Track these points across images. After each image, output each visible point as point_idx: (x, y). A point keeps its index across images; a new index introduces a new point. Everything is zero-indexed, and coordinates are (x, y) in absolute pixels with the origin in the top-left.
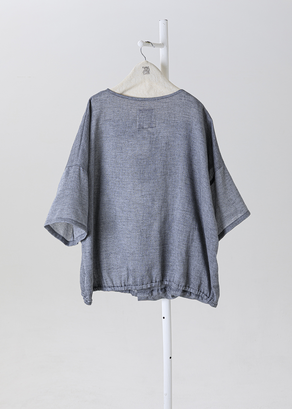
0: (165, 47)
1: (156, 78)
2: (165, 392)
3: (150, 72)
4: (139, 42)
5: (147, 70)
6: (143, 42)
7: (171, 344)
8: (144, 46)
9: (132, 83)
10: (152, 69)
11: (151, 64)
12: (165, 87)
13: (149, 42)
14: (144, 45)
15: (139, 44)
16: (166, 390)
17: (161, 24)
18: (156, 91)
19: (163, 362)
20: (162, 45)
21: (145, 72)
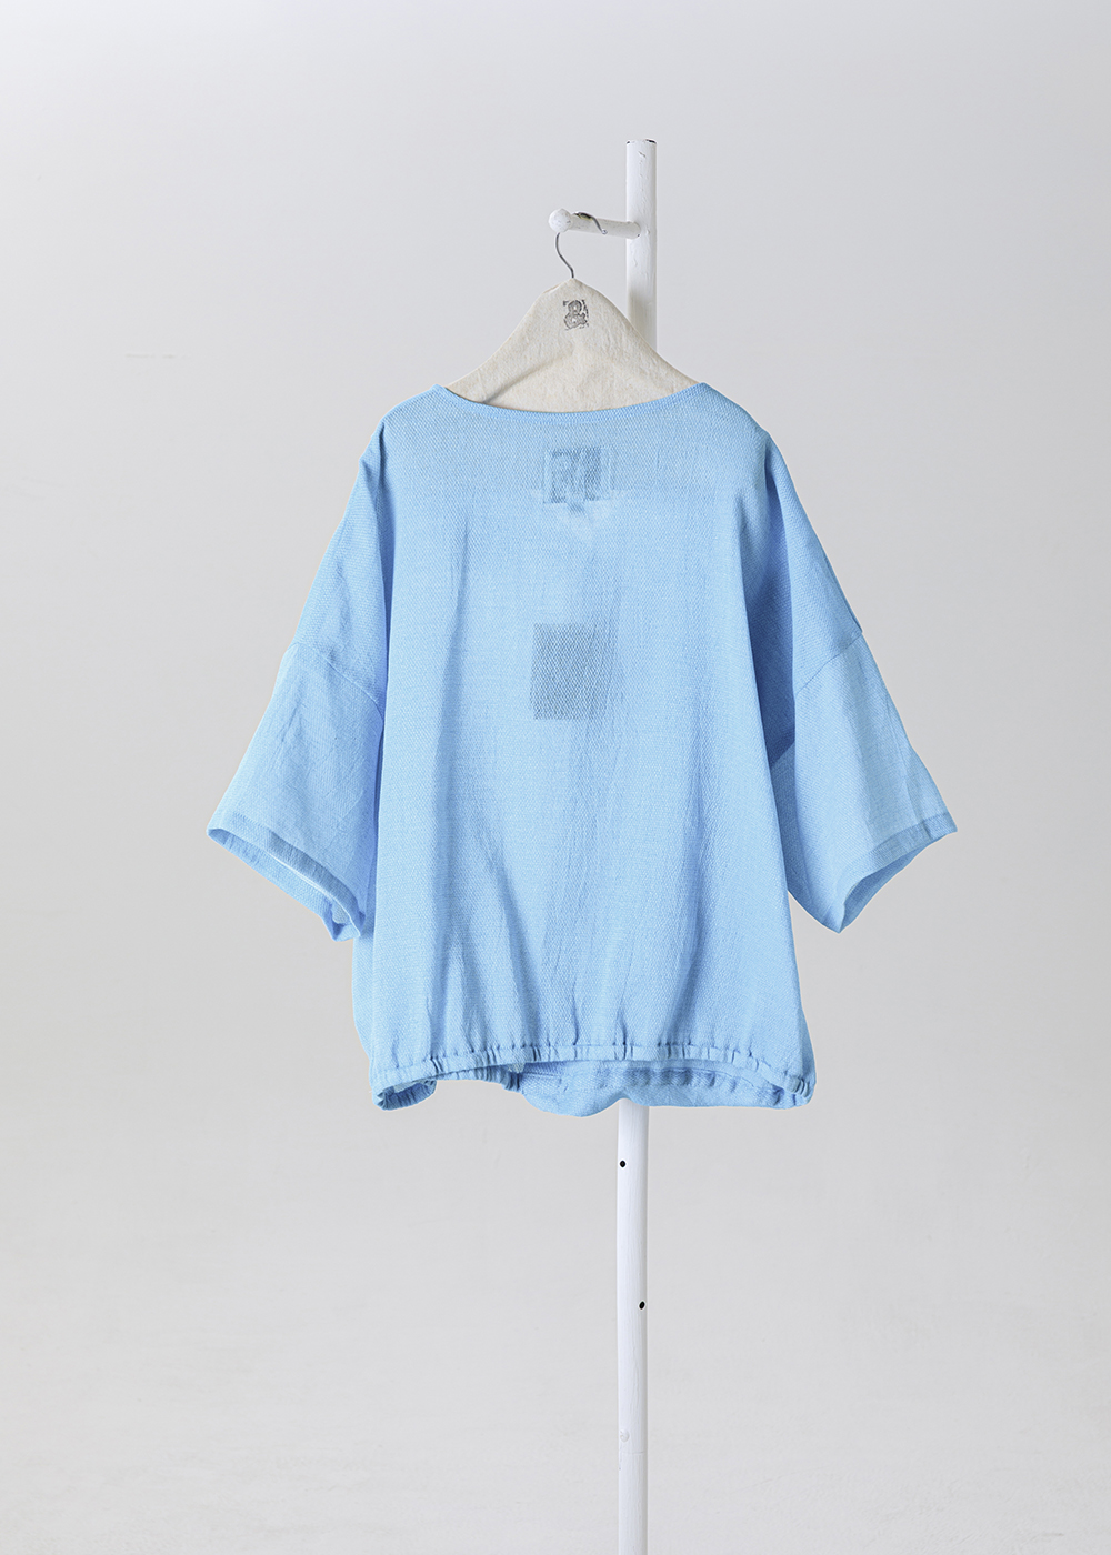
0: (645, 234)
1: (611, 338)
2: (622, 1429)
3: (591, 318)
4: (552, 215)
5: (577, 311)
6: (567, 214)
7: (646, 1257)
8: (571, 228)
9: (528, 358)
10: (595, 311)
11: (593, 292)
12: (642, 372)
13: (589, 217)
14: (571, 225)
15: (555, 222)
16: (625, 1422)
17: (633, 156)
18: (608, 383)
19: (616, 1319)
20: (634, 228)
21: (574, 320)
